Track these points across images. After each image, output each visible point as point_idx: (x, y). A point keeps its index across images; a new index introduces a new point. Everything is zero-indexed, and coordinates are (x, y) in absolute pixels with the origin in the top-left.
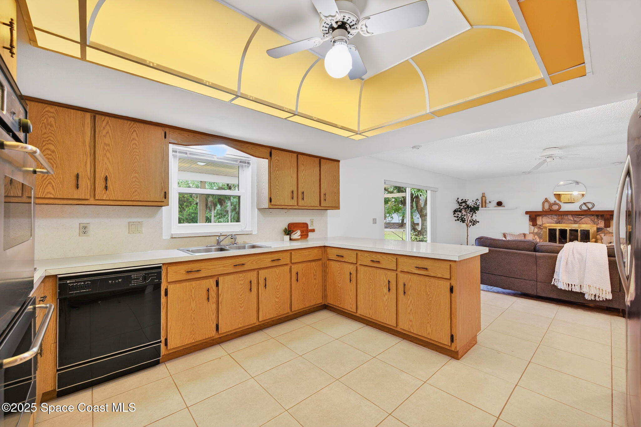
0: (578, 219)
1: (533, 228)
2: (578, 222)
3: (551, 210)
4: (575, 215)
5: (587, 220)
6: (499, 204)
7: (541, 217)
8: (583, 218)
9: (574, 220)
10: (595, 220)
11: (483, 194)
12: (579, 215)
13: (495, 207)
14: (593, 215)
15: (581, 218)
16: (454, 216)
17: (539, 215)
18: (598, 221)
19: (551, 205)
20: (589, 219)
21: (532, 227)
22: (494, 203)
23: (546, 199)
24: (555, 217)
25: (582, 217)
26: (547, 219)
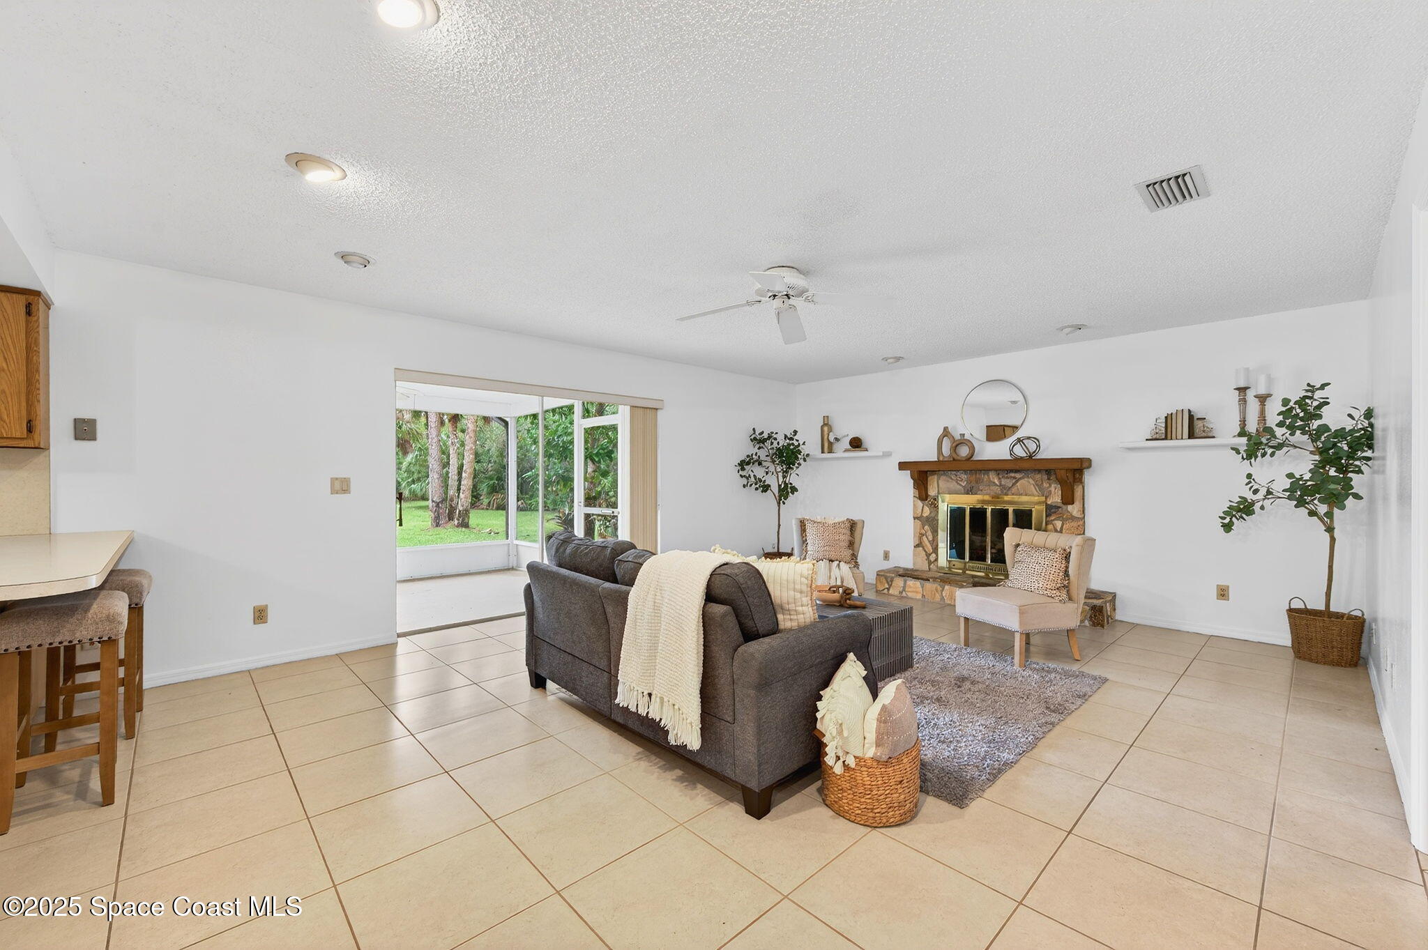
0: (1008, 480)
1: (920, 504)
2: (1010, 488)
3: (954, 459)
4: (1003, 470)
5: (1027, 483)
6: (856, 444)
7: (936, 477)
8: (1020, 479)
9: (1001, 485)
10: (1042, 483)
11: (826, 418)
12: (1012, 471)
13: (846, 451)
14: (1039, 471)
15: (1014, 478)
16: (741, 476)
17: (933, 472)
18: (1050, 486)
19: (956, 445)
20: (1031, 480)
21: (919, 501)
22: (845, 443)
23: (946, 429)
24: (964, 476)
25: (1018, 475)
26: (948, 481)
